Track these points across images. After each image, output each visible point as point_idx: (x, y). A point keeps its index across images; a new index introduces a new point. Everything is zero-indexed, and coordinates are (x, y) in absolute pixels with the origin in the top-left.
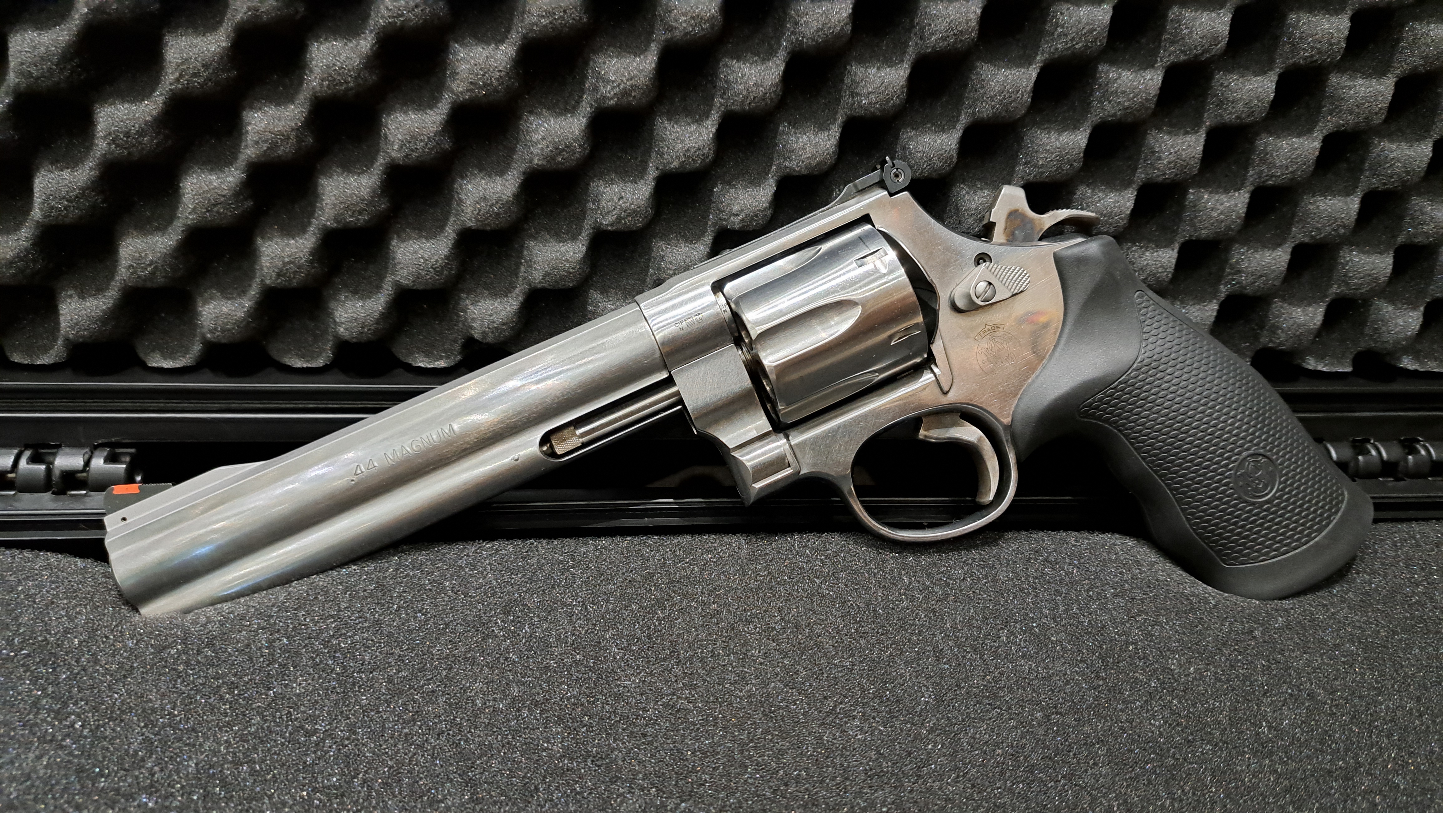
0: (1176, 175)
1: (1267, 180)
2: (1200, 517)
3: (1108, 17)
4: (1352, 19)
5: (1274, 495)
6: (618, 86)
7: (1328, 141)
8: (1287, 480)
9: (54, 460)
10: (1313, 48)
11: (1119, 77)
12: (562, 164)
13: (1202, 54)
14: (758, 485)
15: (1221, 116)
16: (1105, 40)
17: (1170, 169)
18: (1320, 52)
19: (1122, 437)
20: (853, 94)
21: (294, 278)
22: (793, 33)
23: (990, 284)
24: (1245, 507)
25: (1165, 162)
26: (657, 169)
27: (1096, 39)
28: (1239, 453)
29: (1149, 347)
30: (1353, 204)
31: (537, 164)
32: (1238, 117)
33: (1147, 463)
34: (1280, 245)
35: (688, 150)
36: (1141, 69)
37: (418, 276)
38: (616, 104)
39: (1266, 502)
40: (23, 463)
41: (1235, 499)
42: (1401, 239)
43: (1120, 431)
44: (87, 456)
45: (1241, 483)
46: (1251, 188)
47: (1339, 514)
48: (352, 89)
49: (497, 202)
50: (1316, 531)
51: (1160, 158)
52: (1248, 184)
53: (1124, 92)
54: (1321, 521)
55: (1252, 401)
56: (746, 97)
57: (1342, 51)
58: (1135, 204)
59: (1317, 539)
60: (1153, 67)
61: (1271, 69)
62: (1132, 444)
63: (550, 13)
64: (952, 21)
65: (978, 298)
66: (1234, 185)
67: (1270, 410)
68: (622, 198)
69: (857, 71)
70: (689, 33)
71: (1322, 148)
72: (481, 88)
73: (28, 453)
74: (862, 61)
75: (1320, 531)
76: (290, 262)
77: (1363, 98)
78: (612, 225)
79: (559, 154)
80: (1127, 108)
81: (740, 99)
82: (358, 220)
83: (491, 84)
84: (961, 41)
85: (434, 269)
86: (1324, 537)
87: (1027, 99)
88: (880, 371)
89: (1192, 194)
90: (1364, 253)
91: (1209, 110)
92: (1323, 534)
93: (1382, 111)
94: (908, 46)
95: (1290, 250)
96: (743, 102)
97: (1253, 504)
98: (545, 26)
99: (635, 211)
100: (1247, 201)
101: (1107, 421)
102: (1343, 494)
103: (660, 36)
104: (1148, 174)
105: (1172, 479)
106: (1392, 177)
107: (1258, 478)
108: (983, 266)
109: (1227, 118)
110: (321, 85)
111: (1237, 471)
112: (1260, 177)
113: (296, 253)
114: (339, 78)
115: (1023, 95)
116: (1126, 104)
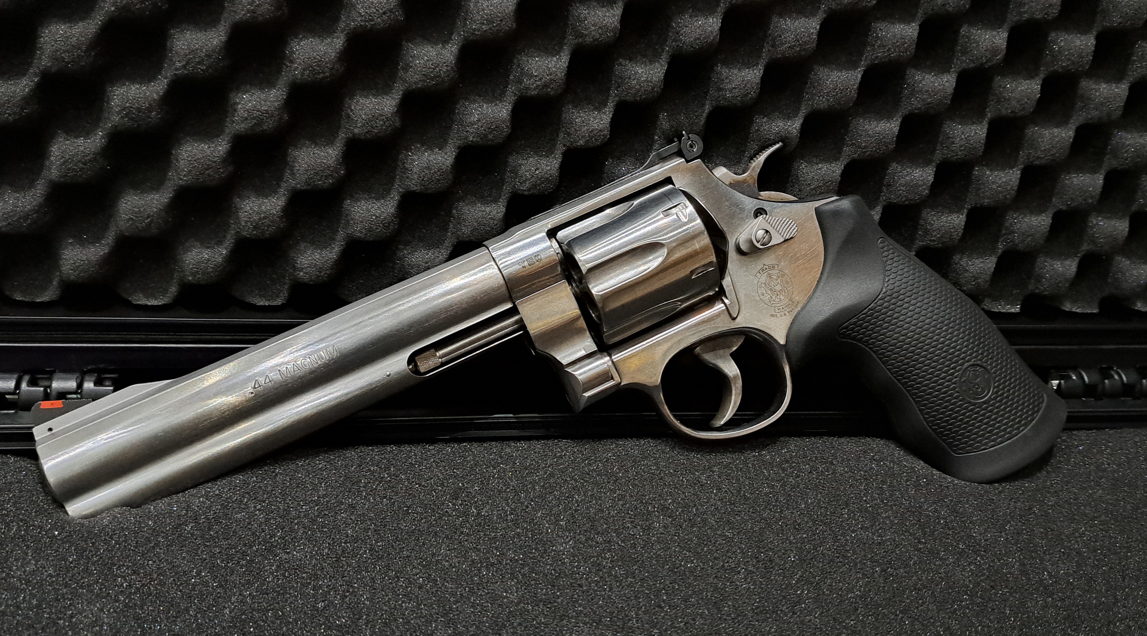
0: (966, 156)
1: (1035, 161)
2: (934, 416)
3: (916, 34)
4: (1097, 38)
5: (990, 397)
6: (541, 79)
7: (1080, 131)
8: (999, 385)
9: (51, 383)
10: (1069, 59)
11: (923, 79)
12: (492, 141)
13: (986, 63)
14: (587, 394)
15: (1000, 110)
16: (914, 50)
17: (961, 151)
18: (1073, 63)
19: (872, 353)
20: (720, 89)
21: (267, 230)
22: (675, 40)
23: (767, 232)
24: (968, 407)
25: (958, 145)
26: (564, 145)
27: (906, 50)
28: (962, 364)
29: (890, 282)
30: (1099, 180)
31: (472, 141)
32: (1012, 112)
33: (892, 374)
34: (1044, 211)
35: (592, 131)
36: (940, 73)
37: (370, 230)
38: (537, 94)
39: (984, 403)
40: (24, 386)
41: (960, 401)
42: (1134, 208)
43: (870, 348)
44: (79, 380)
45: (964, 388)
46: (1022, 166)
47: (1041, 412)
48: (327, 77)
49: (438, 171)
50: (1023, 425)
51: (953, 143)
52: (1019, 163)
53: (927, 91)
54: (1026, 418)
55: (970, 323)
56: (638, 91)
57: (1089, 62)
58: (935, 178)
59: (1024, 432)
60: (949, 72)
61: (1037, 75)
62: (880, 359)
63: (490, 22)
64: (798, 34)
65: (758, 242)
66: (1008, 164)
67: (985, 331)
68: (538, 169)
69: (723, 71)
70: (597, 40)
71: (1075, 136)
72: (432, 79)
73: (26, 378)
74: (726, 63)
75: (1026, 425)
76: (265, 218)
77: (1105, 98)
78: (529, 190)
79: (491, 133)
80: (929, 104)
81: (633, 91)
82: (324, 183)
83: (439, 76)
84: (805, 49)
85: (383, 224)
86: (1030, 430)
87: (854, 94)
88: (683, 301)
89: (976, 171)
90: (1107, 218)
91: (990, 105)
92: (1028, 428)
93: (1119, 109)
94: (762, 52)
95: (1051, 215)
96: (635, 94)
97: (974, 404)
98: (485, 31)
99: (547, 179)
100: (1019, 176)
101: (860, 340)
102: (1042, 396)
103: (571, 40)
104: (944, 155)
105: (912, 386)
106: (1127, 159)
107: (976, 384)
108: (761, 218)
109: (1004, 112)
110: (303, 75)
111: (961, 378)
112: (1028, 159)
113: (270, 210)
114: (318, 68)
115: (851, 92)
116: (929, 100)
